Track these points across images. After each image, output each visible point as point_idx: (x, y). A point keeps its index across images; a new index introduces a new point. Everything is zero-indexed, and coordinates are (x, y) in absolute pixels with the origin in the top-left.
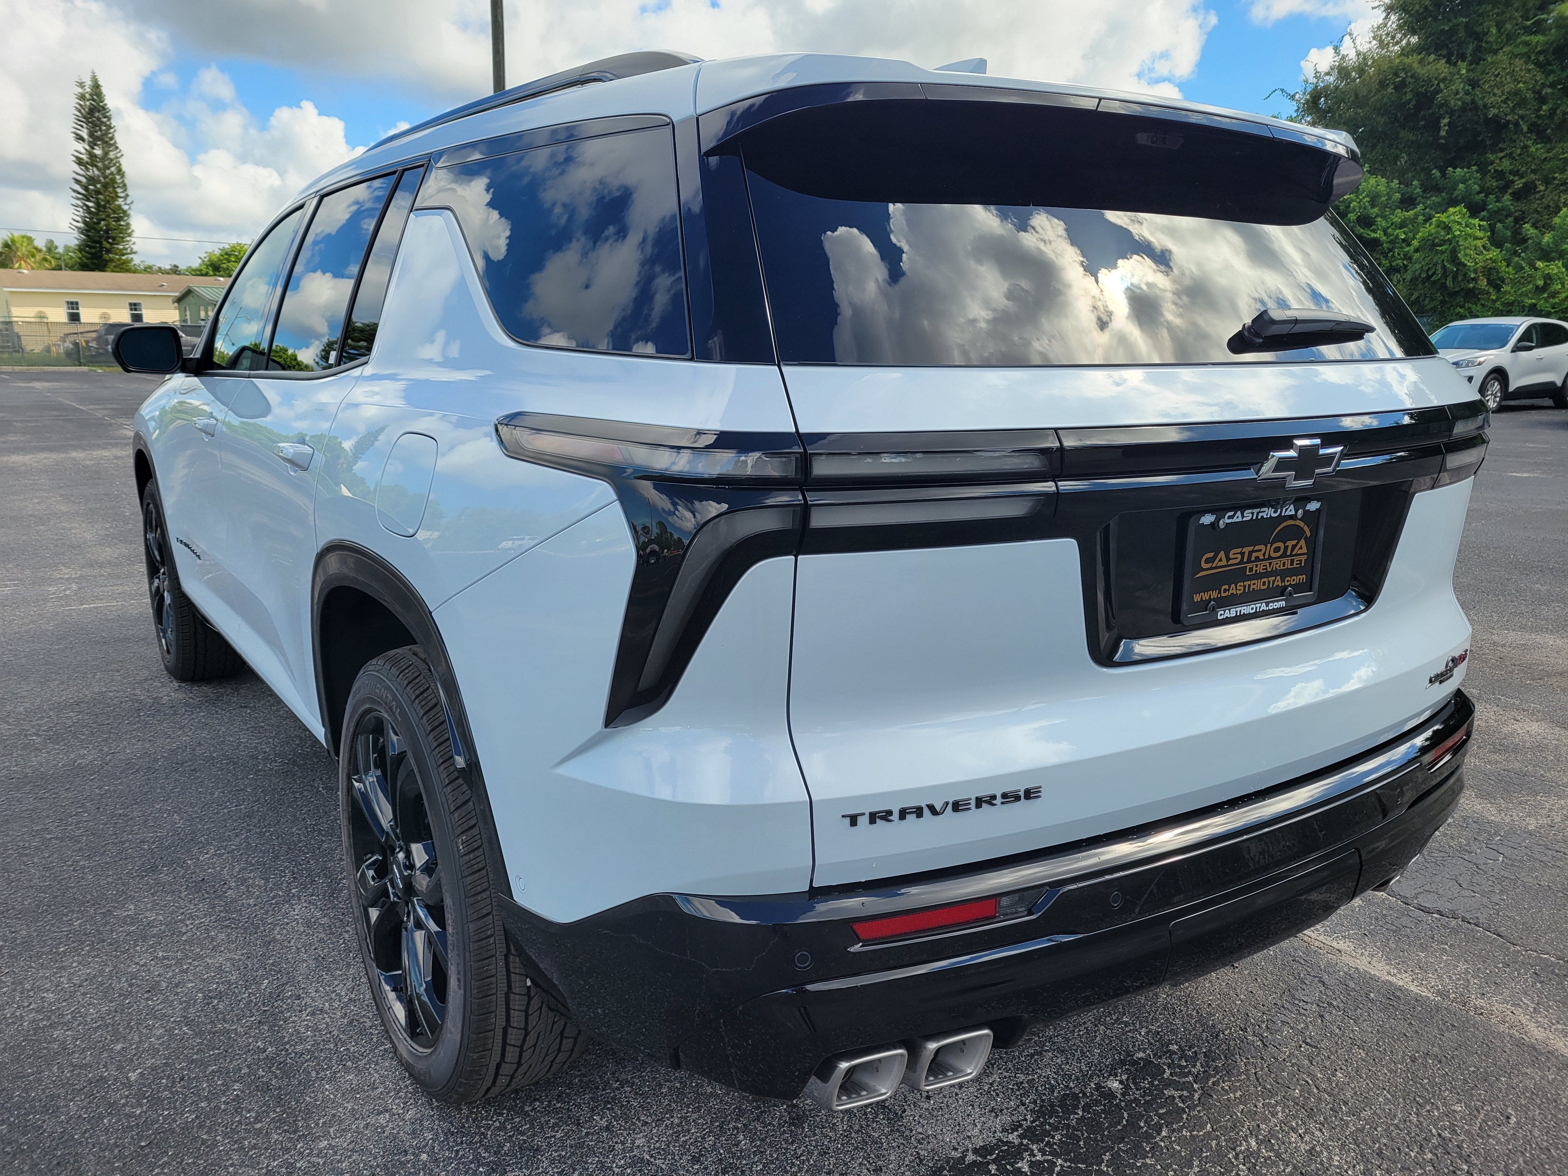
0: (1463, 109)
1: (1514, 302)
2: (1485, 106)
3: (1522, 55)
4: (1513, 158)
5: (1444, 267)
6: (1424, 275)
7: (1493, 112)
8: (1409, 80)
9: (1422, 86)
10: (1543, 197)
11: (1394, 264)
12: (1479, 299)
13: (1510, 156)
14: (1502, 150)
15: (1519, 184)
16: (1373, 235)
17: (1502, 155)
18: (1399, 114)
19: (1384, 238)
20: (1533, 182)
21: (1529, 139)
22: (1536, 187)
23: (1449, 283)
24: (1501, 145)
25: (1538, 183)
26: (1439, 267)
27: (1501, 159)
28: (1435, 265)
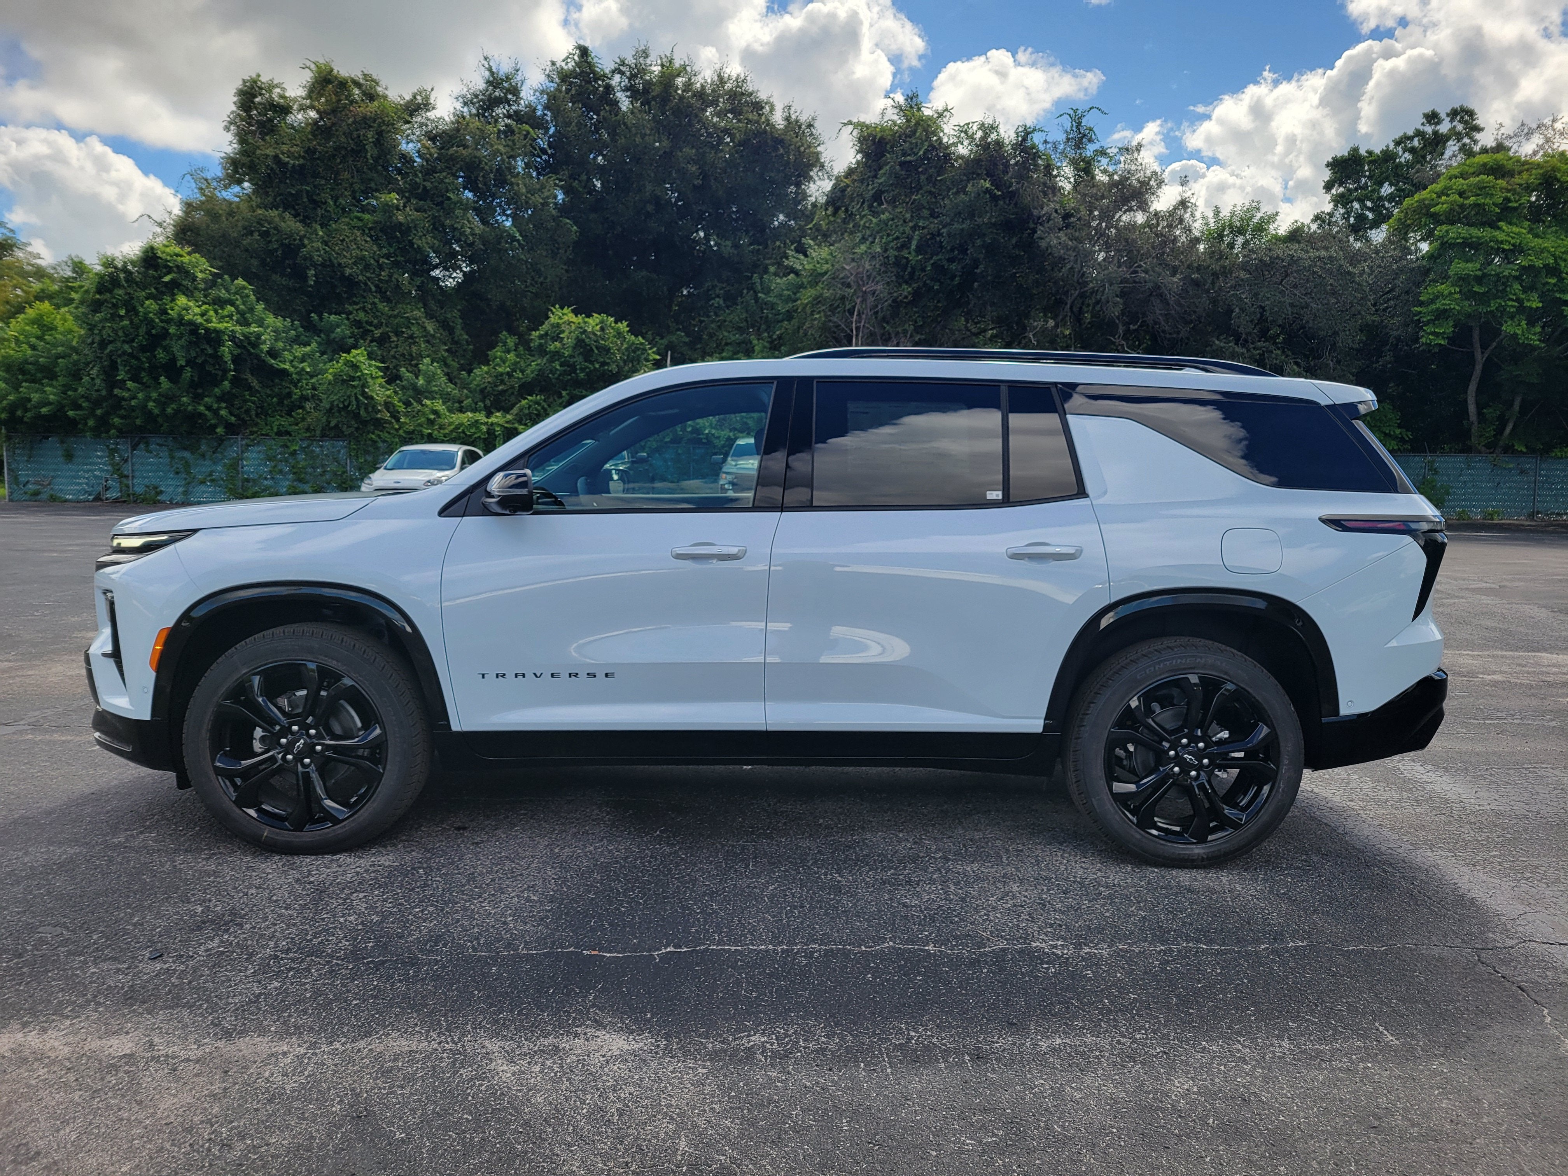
0: (323, 265)
1: (414, 431)
2: (340, 264)
3: (359, 228)
4: (366, 311)
5: (357, 398)
6: (341, 406)
7: (348, 271)
8: (272, 231)
9: (286, 239)
10: (397, 346)
11: (304, 393)
12: (384, 428)
13: (363, 309)
14: (356, 303)
15: (377, 333)
16: (283, 366)
17: (357, 307)
18: (268, 260)
19: (292, 369)
20: (387, 333)
21: (375, 297)
22: (389, 337)
23: (362, 412)
24: (354, 299)
25: (390, 334)
26: (353, 399)
27: (357, 310)
28: (349, 397)
